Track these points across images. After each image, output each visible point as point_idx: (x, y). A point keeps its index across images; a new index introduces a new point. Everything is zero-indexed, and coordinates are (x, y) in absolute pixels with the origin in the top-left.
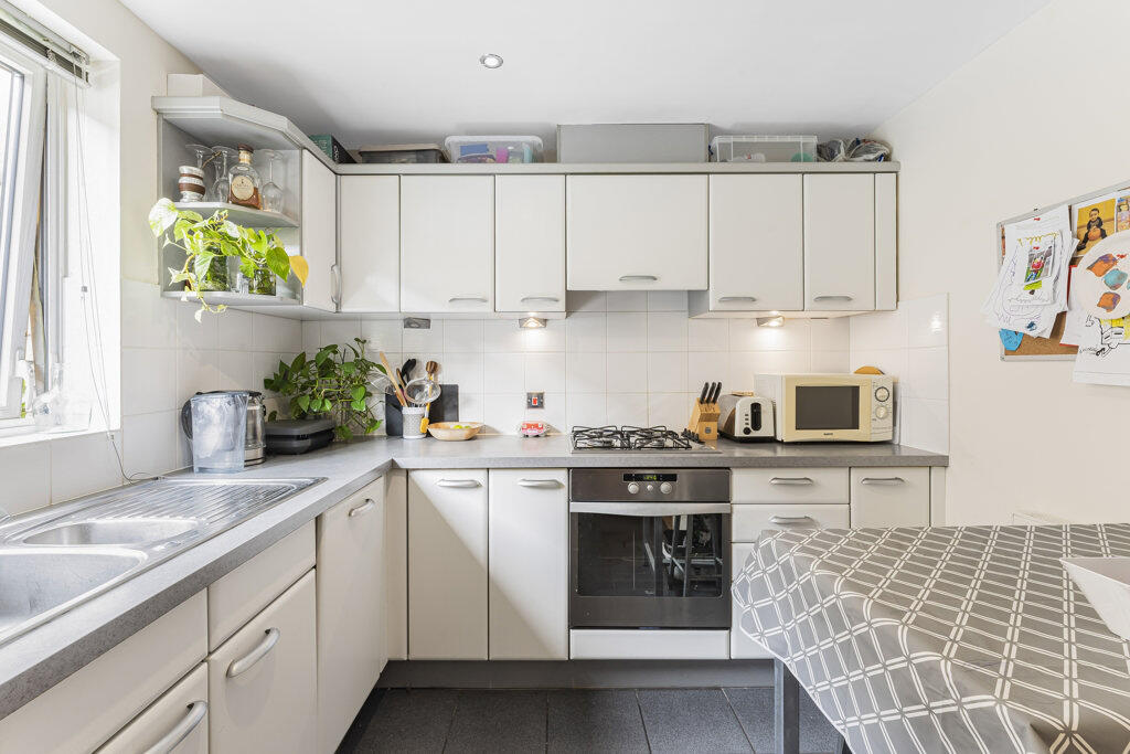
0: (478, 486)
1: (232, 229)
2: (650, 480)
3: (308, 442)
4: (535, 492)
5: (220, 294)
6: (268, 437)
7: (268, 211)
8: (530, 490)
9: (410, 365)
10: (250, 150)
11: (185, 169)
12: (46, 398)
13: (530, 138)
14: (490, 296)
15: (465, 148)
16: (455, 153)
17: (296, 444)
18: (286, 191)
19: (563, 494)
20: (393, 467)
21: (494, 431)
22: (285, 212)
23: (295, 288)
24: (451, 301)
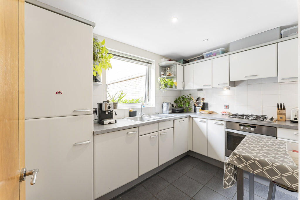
0: (205, 122)
1: (166, 80)
2: (247, 127)
3: (178, 111)
4: (217, 125)
5: (165, 89)
6: (172, 110)
7: (172, 76)
8: (216, 124)
9: (198, 98)
10: (169, 67)
11: (162, 72)
12: (149, 103)
13: (221, 49)
14: (211, 85)
15: (207, 55)
16: (205, 56)
17: (177, 111)
18: (175, 72)
19: (224, 127)
20: (190, 117)
21: (216, 113)
22: (174, 75)
23: (176, 87)
24: (203, 86)
